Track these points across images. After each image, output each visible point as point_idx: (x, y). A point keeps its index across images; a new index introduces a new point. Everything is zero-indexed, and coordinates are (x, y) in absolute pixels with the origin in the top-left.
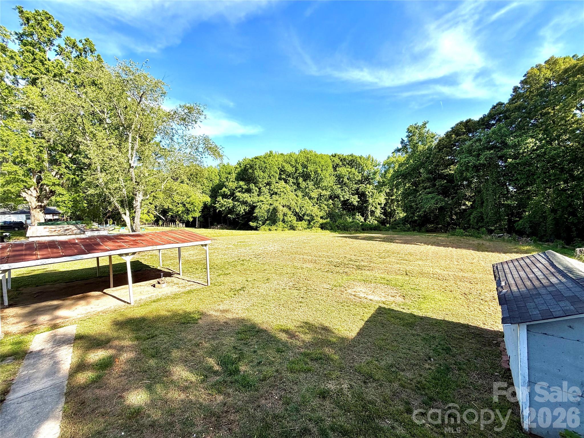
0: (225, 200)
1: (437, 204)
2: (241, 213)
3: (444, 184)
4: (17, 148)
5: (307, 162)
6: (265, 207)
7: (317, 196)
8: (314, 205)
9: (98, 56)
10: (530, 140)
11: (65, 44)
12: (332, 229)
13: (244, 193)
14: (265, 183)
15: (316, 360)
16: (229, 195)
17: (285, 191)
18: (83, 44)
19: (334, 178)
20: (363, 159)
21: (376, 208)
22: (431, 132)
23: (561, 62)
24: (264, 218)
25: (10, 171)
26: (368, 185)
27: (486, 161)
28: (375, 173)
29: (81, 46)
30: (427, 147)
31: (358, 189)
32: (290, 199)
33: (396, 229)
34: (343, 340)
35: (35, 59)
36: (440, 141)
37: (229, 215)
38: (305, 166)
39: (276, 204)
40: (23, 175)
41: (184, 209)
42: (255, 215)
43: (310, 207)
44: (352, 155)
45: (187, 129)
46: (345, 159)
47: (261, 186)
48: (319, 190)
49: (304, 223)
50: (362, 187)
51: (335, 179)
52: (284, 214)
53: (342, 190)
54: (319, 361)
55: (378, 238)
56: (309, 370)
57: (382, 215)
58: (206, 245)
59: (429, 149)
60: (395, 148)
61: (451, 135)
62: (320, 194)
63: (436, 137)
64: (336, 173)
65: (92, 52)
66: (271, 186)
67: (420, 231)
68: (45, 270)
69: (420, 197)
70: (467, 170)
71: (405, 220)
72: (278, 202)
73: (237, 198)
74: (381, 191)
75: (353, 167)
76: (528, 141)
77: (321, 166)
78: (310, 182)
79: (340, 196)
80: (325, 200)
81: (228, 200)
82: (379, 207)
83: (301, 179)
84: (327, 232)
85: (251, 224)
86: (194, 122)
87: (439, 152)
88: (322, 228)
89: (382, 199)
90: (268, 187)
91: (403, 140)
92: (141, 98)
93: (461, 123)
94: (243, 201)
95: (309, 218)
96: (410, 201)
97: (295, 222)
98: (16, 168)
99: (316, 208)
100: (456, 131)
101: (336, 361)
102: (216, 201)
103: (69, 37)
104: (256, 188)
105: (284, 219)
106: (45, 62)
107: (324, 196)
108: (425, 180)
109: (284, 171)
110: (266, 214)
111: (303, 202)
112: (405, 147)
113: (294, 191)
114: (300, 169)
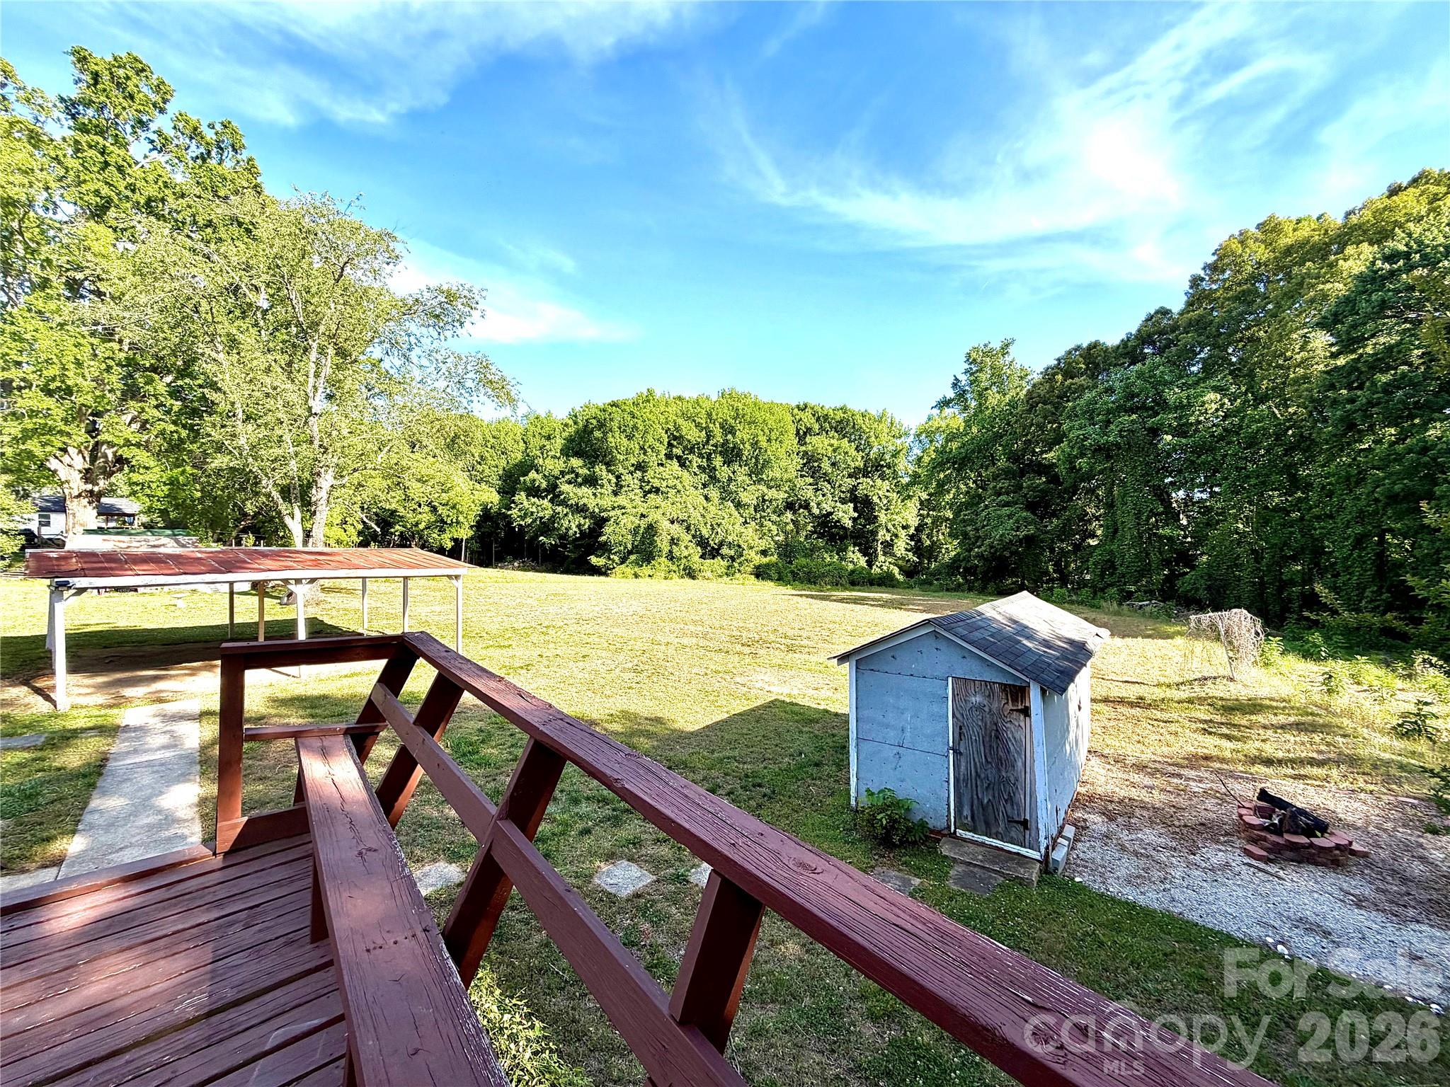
0: (533, 500)
1: (1018, 529)
2: (571, 532)
3: (1039, 485)
4: (55, 360)
5: (735, 419)
6: (629, 522)
7: (755, 502)
8: (746, 522)
9: (250, 160)
10: (1212, 396)
11: (175, 128)
12: (780, 579)
13: (580, 485)
14: (633, 465)
16: (545, 490)
17: (679, 487)
18: (216, 134)
19: (798, 462)
20: (870, 419)
21: (896, 536)
22: (1018, 366)
23: (1288, 229)
24: (626, 547)
25: (35, 409)
26: (879, 482)
27: (1122, 437)
28: (895, 454)
29: (210, 135)
30: (1008, 398)
31: (855, 488)
32: (689, 506)
33: (931, 584)
35: (107, 164)
36: (1034, 386)
37: (541, 538)
38: (729, 430)
39: (654, 516)
40: (64, 419)
41: (433, 519)
42: (603, 538)
43: (737, 526)
44: (844, 409)
45: (442, 338)
46: (826, 417)
47: (621, 470)
48: (760, 487)
49: (719, 564)
50: (864, 485)
51: (802, 462)
52: (672, 539)
53: (817, 490)
55: (873, 600)
57: (910, 554)
58: (457, 577)
59: (1013, 404)
60: (939, 397)
61: (1054, 375)
62: (763, 496)
63: (1029, 377)
64: (803, 448)
65: (235, 150)
66: (646, 471)
67: (982, 591)
69: (984, 514)
70: (1082, 455)
71: (953, 566)
72: (660, 511)
73: (562, 497)
74: (909, 497)
75: (844, 437)
76: (1205, 399)
77: (767, 431)
78: (740, 466)
79: (812, 504)
80: (774, 512)
81: (542, 502)
82: (902, 533)
83: (719, 458)
84: (769, 587)
85: (594, 560)
87: (1029, 411)
88: (757, 576)
89: (910, 514)
90: (639, 474)
91: (956, 379)
92: (343, 269)
93: (1078, 348)
94: (577, 505)
95: (732, 553)
96: (964, 521)
97: (696, 558)
98: (50, 402)
99: (750, 530)
100: (1066, 367)
102: (513, 502)
103: (183, 112)
104: (610, 476)
105: (671, 552)
106: (129, 171)
107: (771, 501)
108: (998, 476)
109: (679, 438)
110: (630, 537)
111: (720, 513)
112: (961, 395)
113: (700, 486)
114: (719, 437)
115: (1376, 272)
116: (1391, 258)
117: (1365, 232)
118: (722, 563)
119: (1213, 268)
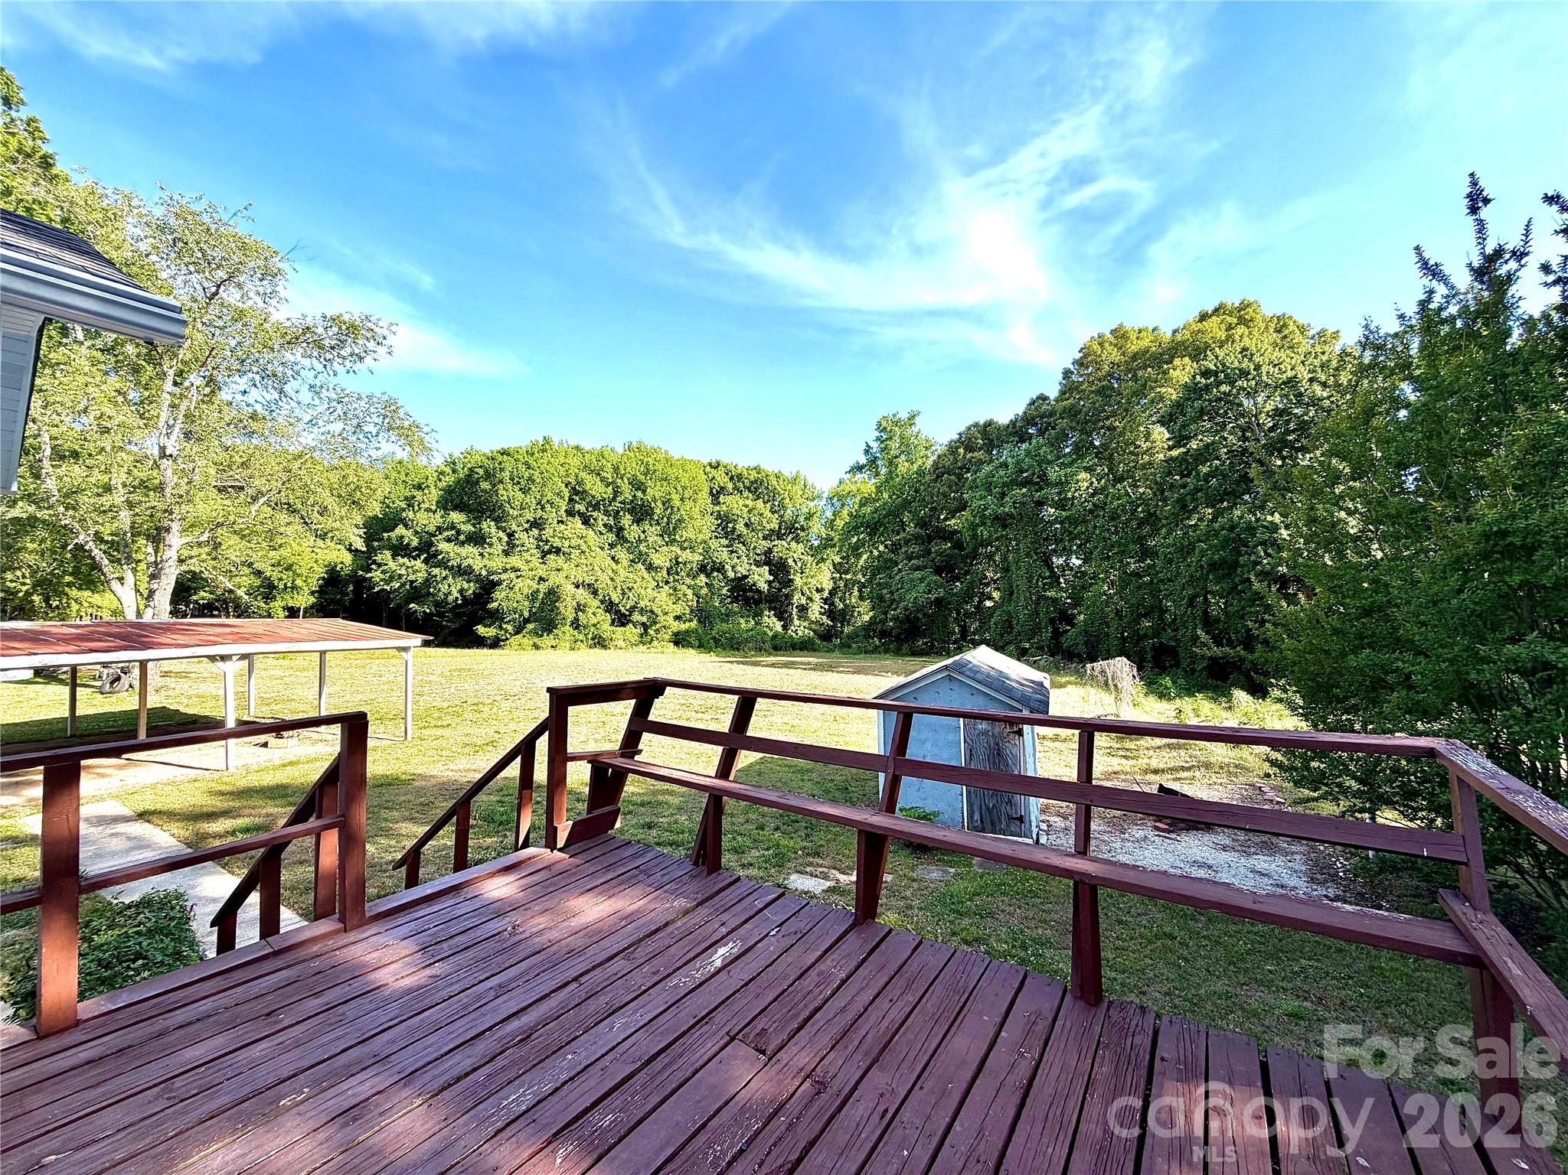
0: (401, 560)
1: (930, 592)
2: (450, 598)
3: (945, 550)
5: (646, 475)
6: (526, 586)
7: (668, 564)
8: (658, 586)
10: (1083, 475)
12: (702, 646)
13: (463, 544)
14: (528, 521)
16: (416, 549)
17: (584, 547)
19: (711, 522)
20: (784, 481)
21: (810, 599)
22: (923, 437)
23: (1133, 336)
24: (521, 615)
26: (793, 544)
27: (1015, 508)
28: (809, 517)
30: (915, 467)
31: (770, 551)
32: (597, 568)
33: (849, 647)
36: (939, 457)
37: (412, 605)
38: (640, 486)
39: (555, 579)
41: (258, 582)
42: (494, 605)
43: (649, 590)
44: (757, 469)
45: (331, 373)
46: (740, 477)
47: (514, 527)
48: (674, 549)
49: (632, 632)
50: (780, 547)
51: (716, 522)
52: (578, 604)
53: (732, 552)
55: (802, 663)
57: (824, 617)
58: (404, 650)
59: (921, 473)
60: (852, 463)
61: (957, 448)
62: (676, 559)
63: (934, 448)
64: (717, 508)
65: (9, 105)
66: (544, 529)
67: (898, 652)
69: (898, 577)
70: (983, 524)
71: (869, 629)
72: (563, 574)
73: (440, 557)
74: (823, 560)
75: (758, 498)
76: (1079, 477)
77: (680, 489)
78: (651, 525)
79: (727, 567)
80: (688, 575)
81: (413, 562)
82: (817, 597)
83: (628, 517)
84: (690, 653)
85: (481, 630)
87: (935, 481)
88: (676, 643)
89: (824, 578)
90: (535, 532)
91: (868, 446)
92: (218, 287)
93: (976, 425)
94: (459, 566)
95: (644, 619)
96: (879, 584)
97: (606, 626)
99: (664, 595)
100: (966, 442)
102: (374, 562)
104: (501, 534)
105: (576, 619)
107: (685, 564)
108: (911, 540)
109: (583, 494)
110: (526, 603)
111: (631, 575)
112: (873, 461)
113: (607, 546)
114: (627, 493)
115: (1196, 384)
116: (1206, 373)
117: (1186, 348)
118: (634, 630)
119: (1080, 363)
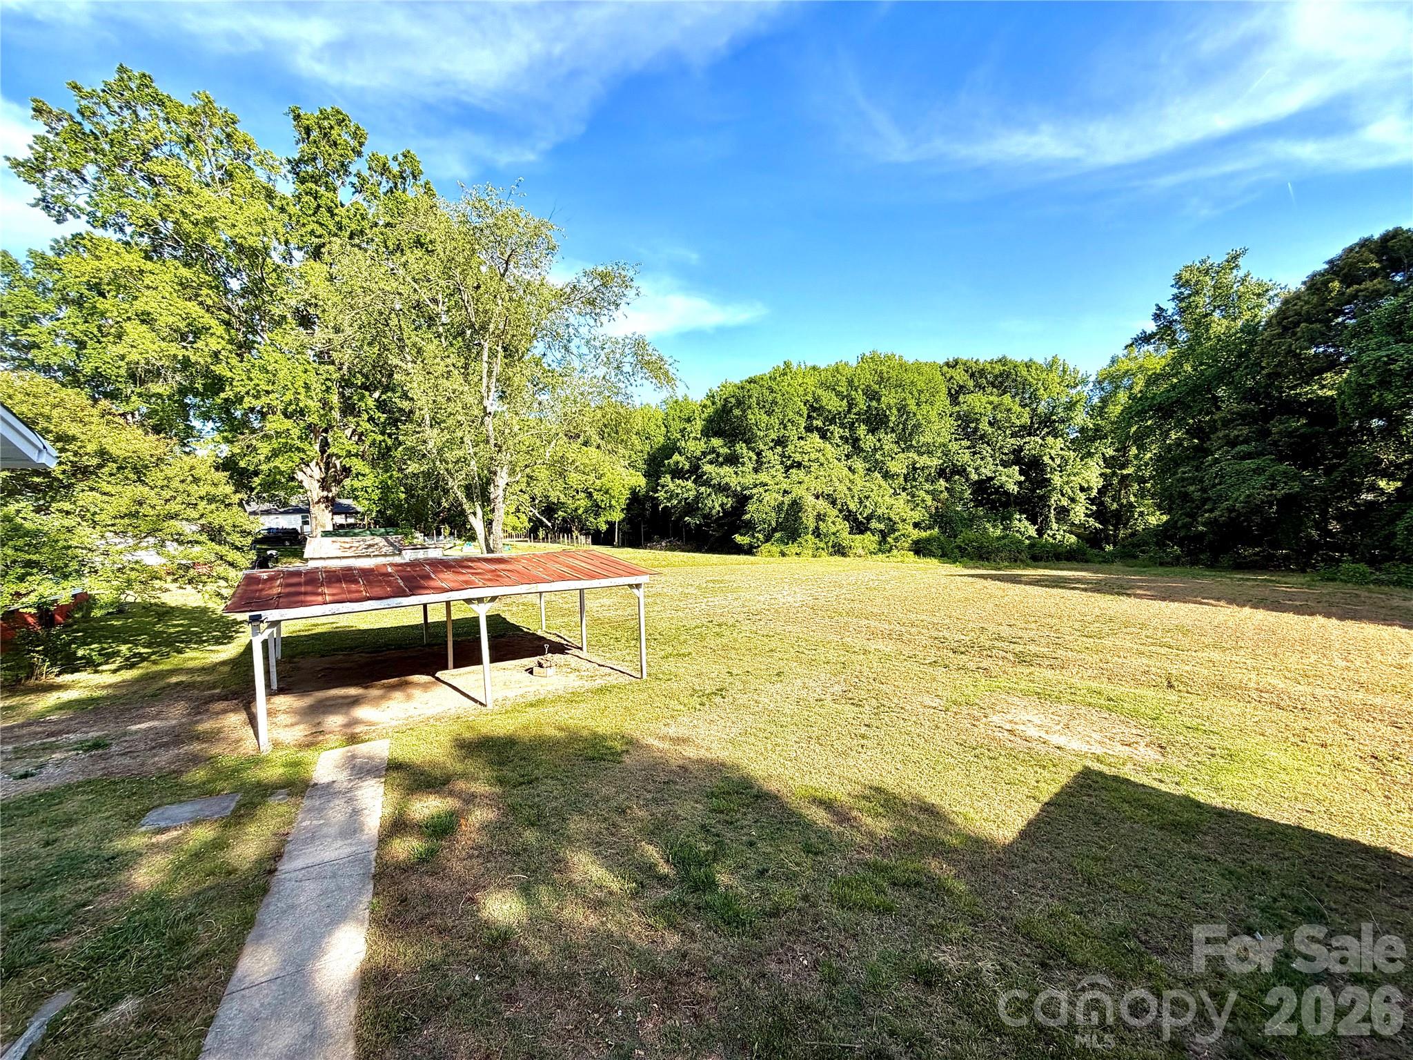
0: (678, 482)
1: (1273, 487)
2: (714, 512)
3: (1297, 429)
4: (290, 386)
5: (880, 384)
6: (772, 498)
7: (905, 471)
8: (895, 494)
9: (426, 184)
11: (370, 168)
12: (946, 555)
13: (721, 465)
14: (773, 440)
15: (907, 885)
16: (688, 471)
17: (822, 459)
18: (399, 165)
19: (951, 423)
20: (1037, 369)
21: (1073, 500)
22: (1254, 280)
24: (770, 525)
25: (279, 430)
26: (1050, 440)
28: (1071, 406)
29: (395, 169)
30: (1240, 323)
31: (1021, 449)
32: (835, 479)
33: (1136, 557)
34: (978, 844)
35: (319, 206)
36: (1286, 302)
37: (687, 518)
38: (873, 396)
39: (797, 491)
40: (300, 438)
41: (590, 504)
42: (747, 517)
43: (886, 498)
44: (1003, 361)
45: (599, 324)
46: (982, 372)
47: (762, 447)
48: (911, 455)
49: (870, 540)
50: (1032, 445)
51: (956, 424)
52: (819, 515)
53: (975, 453)
54: (916, 891)
55: (1078, 581)
56: (888, 910)
57: (1091, 520)
58: (638, 586)
59: (1251, 329)
60: (1136, 332)
61: (1326, 283)
62: (914, 464)
63: (1271, 293)
64: (957, 408)
65: (415, 177)
66: (787, 446)
67: (1213, 565)
68: (334, 625)
69: (1215, 469)
70: (1384, 384)
71: (1163, 535)
72: (804, 486)
73: (705, 477)
74: (1089, 454)
75: (1005, 392)
77: (915, 393)
78: (886, 433)
79: (969, 469)
80: (927, 481)
81: (686, 483)
82: (1082, 497)
83: (863, 427)
84: (933, 563)
85: (738, 538)
86: (612, 307)
87: (1282, 335)
88: (917, 552)
89: (1093, 475)
90: (779, 449)
91: (1160, 308)
92: (507, 263)
93: (1365, 244)
94: (719, 484)
95: (882, 526)
96: (1183, 479)
97: (845, 534)
98: (288, 423)
99: (902, 502)
100: (1344, 271)
101: (960, 897)
102: (658, 485)
103: (375, 152)
104: (751, 454)
105: (817, 528)
106: (336, 211)
107: (923, 469)
108: (1233, 420)
109: (820, 410)
110: (773, 514)
111: (868, 484)
112: (1167, 327)
113: (844, 457)
114: (862, 403)
118: (873, 538)
